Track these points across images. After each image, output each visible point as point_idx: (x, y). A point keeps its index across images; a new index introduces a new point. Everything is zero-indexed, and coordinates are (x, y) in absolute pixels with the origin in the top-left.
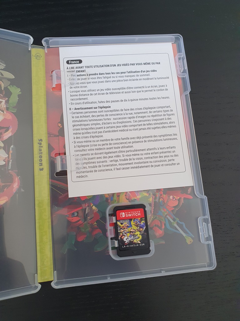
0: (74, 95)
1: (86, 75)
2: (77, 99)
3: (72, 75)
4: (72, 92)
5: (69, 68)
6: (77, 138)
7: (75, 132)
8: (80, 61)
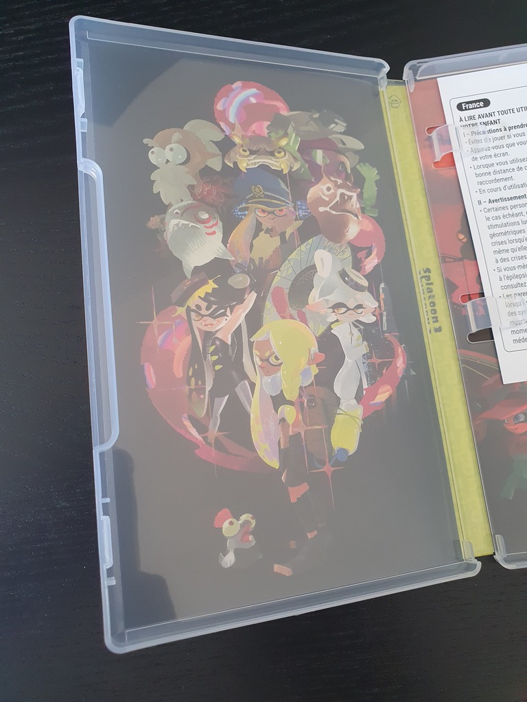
0: (482, 174)
1: (503, 129)
2: (491, 182)
3: (473, 133)
4: (479, 167)
5: (463, 119)
6: (503, 260)
7: (497, 248)
8: (486, 103)
